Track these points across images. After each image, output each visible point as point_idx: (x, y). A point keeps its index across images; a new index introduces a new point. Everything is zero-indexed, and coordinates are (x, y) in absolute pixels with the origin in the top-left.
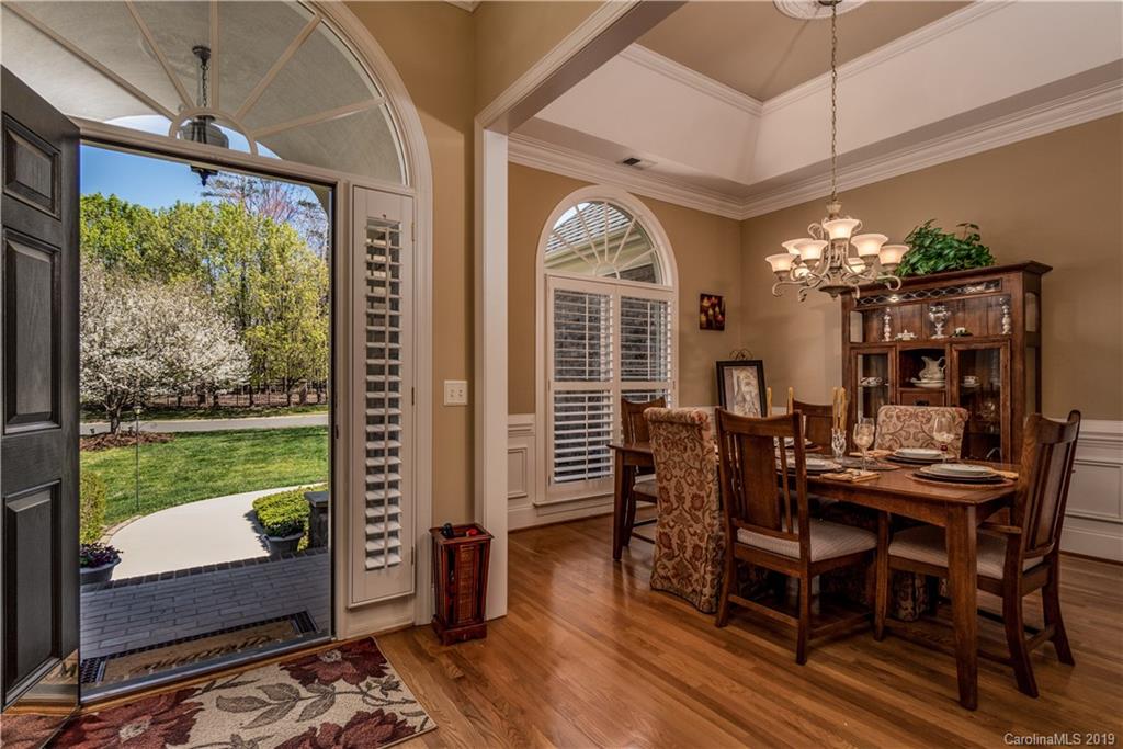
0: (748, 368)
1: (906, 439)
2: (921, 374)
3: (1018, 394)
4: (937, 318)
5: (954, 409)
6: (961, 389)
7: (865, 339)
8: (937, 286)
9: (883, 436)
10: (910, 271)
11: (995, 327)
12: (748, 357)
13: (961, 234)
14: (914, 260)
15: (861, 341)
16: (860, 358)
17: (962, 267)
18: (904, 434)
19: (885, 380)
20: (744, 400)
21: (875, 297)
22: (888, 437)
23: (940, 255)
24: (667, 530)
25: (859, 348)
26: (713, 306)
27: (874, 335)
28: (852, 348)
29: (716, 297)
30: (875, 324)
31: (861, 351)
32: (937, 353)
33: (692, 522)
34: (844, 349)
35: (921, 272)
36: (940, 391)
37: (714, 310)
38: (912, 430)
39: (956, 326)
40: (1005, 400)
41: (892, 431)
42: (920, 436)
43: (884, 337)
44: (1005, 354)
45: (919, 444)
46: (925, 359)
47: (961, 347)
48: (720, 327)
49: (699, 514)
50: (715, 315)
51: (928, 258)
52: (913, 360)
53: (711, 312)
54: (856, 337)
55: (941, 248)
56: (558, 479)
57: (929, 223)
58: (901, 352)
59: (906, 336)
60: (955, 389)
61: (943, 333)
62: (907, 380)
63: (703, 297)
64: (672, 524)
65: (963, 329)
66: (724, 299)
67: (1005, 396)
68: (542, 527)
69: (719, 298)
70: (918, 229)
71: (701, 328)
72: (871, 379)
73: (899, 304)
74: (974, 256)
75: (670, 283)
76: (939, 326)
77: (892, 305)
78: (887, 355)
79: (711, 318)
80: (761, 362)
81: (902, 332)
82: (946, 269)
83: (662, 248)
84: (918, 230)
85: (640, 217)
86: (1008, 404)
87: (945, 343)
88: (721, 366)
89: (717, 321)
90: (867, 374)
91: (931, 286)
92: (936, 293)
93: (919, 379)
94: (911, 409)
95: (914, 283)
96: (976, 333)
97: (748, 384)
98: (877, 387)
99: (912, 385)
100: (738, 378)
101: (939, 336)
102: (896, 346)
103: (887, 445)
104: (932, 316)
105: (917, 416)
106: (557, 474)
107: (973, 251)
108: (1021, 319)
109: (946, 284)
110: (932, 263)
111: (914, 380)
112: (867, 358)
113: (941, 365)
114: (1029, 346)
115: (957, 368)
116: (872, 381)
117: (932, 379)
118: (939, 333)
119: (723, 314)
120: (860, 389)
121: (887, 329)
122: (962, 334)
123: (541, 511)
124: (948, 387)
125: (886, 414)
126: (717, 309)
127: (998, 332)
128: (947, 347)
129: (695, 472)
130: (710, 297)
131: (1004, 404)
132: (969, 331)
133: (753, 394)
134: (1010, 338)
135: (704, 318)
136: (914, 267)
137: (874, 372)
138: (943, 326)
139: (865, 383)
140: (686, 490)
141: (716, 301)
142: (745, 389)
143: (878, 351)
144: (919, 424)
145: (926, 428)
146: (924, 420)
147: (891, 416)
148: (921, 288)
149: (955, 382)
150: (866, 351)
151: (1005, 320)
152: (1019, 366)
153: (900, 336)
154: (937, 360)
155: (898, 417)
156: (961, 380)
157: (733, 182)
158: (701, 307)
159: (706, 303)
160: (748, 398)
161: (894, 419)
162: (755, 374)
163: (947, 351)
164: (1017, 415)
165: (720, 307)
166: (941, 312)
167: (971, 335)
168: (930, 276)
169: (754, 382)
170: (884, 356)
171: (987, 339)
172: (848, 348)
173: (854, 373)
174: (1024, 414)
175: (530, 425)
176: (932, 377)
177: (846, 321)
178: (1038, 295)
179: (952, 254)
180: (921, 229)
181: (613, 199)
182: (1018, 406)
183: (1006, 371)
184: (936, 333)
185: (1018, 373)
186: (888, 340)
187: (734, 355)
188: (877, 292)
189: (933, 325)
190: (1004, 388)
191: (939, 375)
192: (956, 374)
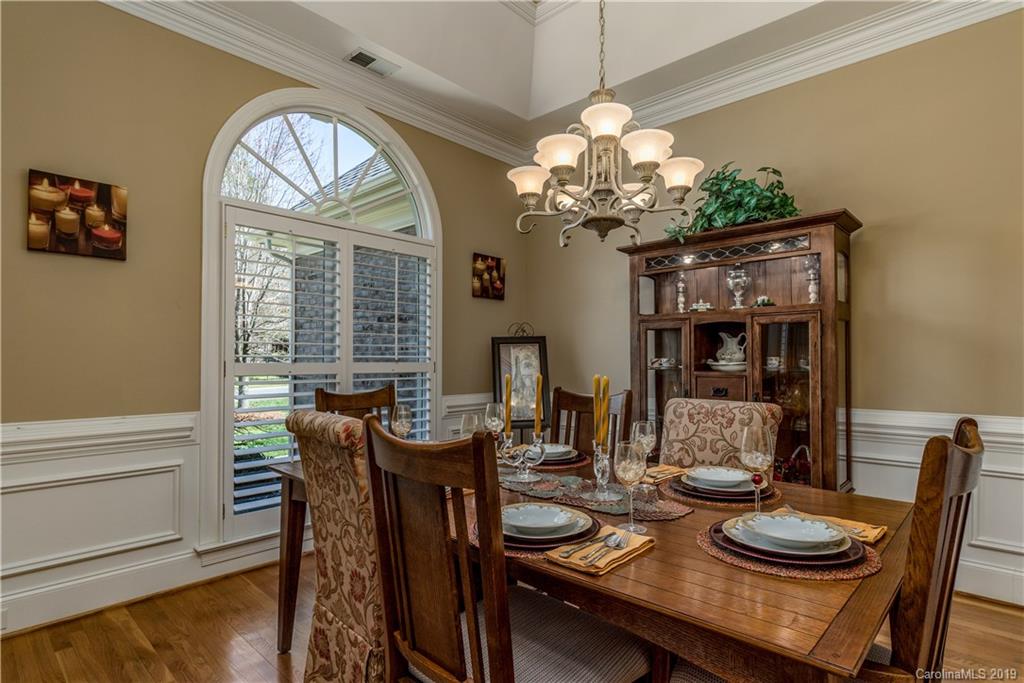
0: (529, 346)
1: (700, 450)
2: (718, 355)
3: (830, 380)
4: (737, 284)
5: (764, 405)
6: (764, 371)
7: (657, 311)
8: (737, 242)
9: (670, 443)
10: (706, 225)
11: (799, 298)
12: (529, 332)
13: (763, 181)
14: (710, 211)
15: (653, 313)
16: (651, 335)
17: (765, 218)
18: (698, 441)
19: (679, 362)
20: (523, 385)
21: (666, 257)
22: (677, 446)
23: (739, 204)
24: (324, 626)
25: (648, 321)
26: (489, 269)
27: (667, 307)
28: (643, 321)
29: (493, 258)
30: (668, 291)
31: (651, 326)
32: (736, 328)
33: (352, 620)
34: (632, 322)
35: (719, 223)
36: (740, 376)
37: (490, 275)
38: (709, 437)
39: (756, 294)
40: (815, 388)
41: (682, 436)
42: (720, 445)
43: (677, 309)
44: (814, 328)
45: (716, 458)
46: (723, 335)
47: (763, 320)
48: (499, 296)
49: (360, 607)
50: (492, 283)
51: (726, 207)
52: (710, 336)
53: (486, 276)
54: (648, 308)
55: (740, 195)
56: (238, 508)
57: (726, 166)
58: (696, 326)
59: (702, 306)
60: (757, 374)
61: (743, 303)
62: (703, 361)
63: (476, 257)
64: (330, 615)
65: (766, 298)
66: (504, 262)
67: (814, 381)
68: (211, 583)
69: (498, 261)
70: (715, 173)
71: (474, 296)
72: (664, 360)
73: (695, 267)
74: (778, 206)
75: (431, 236)
76: (738, 294)
77: (687, 269)
78: (680, 329)
79: (487, 284)
80: (544, 338)
81: (698, 302)
82: (747, 222)
83: (420, 190)
84: (714, 175)
85: (387, 144)
86: (819, 392)
87: (747, 314)
88: (497, 343)
89: (494, 288)
90: (659, 353)
91: (729, 243)
92: (735, 252)
93: (716, 360)
94: (707, 404)
95: (710, 241)
96: (779, 303)
97: (528, 365)
98: (670, 369)
99: (708, 368)
100: (517, 358)
101: (739, 306)
102: (690, 319)
103: (676, 457)
104: (731, 282)
105: (714, 415)
106: (237, 500)
107: (777, 200)
108: (832, 284)
109: (747, 240)
110: (731, 214)
111: (710, 362)
112: (659, 333)
113: (742, 342)
114: (840, 319)
115: (759, 345)
116: (665, 363)
117: (731, 360)
118: (738, 303)
119: (502, 280)
120: (651, 374)
121: (681, 299)
122: (764, 304)
123: (206, 560)
124: (749, 370)
125: (675, 412)
126: (495, 274)
127: (803, 302)
128: (748, 320)
129: (352, 530)
130: (485, 258)
131: (814, 393)
132: (771, 301)
133: (534, 379)
134: (819, 309)
135: (477, 284)
136: (710, 219)
137: (667, 352)
138: (742, 295)
139: (656, 365)
140: (343, 561)
141: (494, 264)
142: (524, 371)
143: (670, 325)
144: (718, 427)
145: (727, 433)
146: (724, 421)
147: (681, 416)
148: (718, 245)
149: (758, 365)
150: (657, 325)
151: (812, 288)
152: (830, 345)
153: (695, 306)
154: (736, 336)
155: (691, 416)
156: (764, 363)
157: (509, 113)
158: (474, 269)
159: (480, 265)
160: (528, 382)
161: (685, 420)
162: (537, 353)
163: (748, 326)
164: (830, 405)
165: (498, 270)
166: (740, 277)
167: (773, 305)
168: (728, 229)
169: (536, 362)
170: (678, 331)
171: (793, 309)
172: (636, 321)
173: (643, 352)
174: (836, 404)
175: (191, 429)
176: (731, 358)
177: (635, 287)
178: (847, 257)
179: (753, 202)
180: (718, 173)
181: (343, 114)
182: (830, 396)
183: (816, 351)
184: (735, 304)
185: (829, 355)
186: (681, 311)
187: (513, 330)
188: (670, 251)
189: (731, 294)
190: (814, 373)
191: (739, 355)
192: (757, 354)
